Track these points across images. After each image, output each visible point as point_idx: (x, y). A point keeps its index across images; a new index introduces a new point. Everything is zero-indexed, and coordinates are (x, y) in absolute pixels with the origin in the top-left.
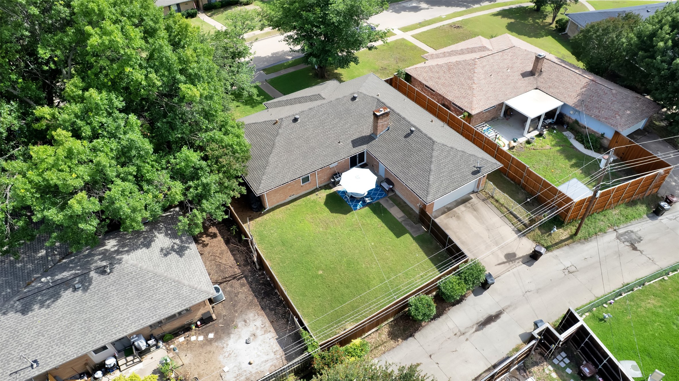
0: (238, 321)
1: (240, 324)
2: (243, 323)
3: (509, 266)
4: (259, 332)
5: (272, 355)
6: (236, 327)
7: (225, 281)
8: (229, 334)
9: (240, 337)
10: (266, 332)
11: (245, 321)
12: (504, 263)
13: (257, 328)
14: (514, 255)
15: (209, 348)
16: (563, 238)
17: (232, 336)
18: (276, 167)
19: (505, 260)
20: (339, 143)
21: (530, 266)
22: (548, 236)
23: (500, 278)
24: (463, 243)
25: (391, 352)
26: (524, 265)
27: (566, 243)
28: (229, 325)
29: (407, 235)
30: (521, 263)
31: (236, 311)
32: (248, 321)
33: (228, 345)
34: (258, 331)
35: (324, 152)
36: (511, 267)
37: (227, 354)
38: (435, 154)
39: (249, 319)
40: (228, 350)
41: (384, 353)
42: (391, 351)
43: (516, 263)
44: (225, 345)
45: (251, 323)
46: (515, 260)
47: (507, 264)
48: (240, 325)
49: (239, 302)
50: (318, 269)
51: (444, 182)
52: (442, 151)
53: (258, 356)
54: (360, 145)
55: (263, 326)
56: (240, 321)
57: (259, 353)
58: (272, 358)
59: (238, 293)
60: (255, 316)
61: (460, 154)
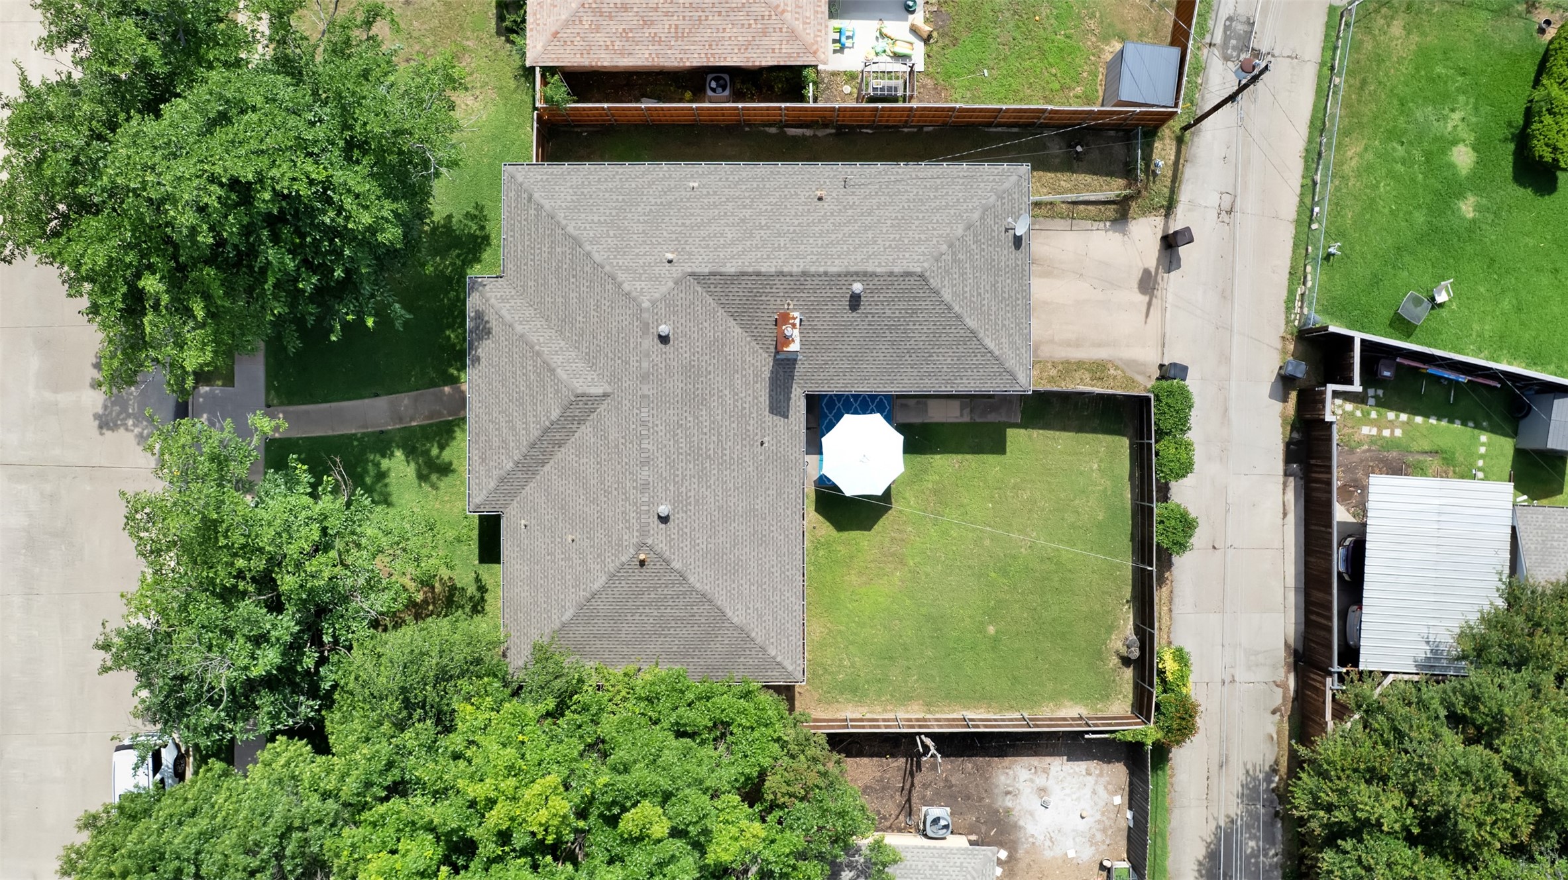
0: (1000, 803)
1: (1008, 802)
2: (1009, 797)
3: (1160, 301)
4: (1040, 781)
5: (1091, 780)
6: (1008, 811)
7: (910, 792)
8: (1016, 827)
9: (1032, 814)
10: (1046, 771)
11: (1008, 793)
12: (1149, 304)
13: (1032, 781)
14: (1146, 272)
15: (1022, 865)
16: (1173, 158)
17: (1021, 823)
18: (760, 616)
19: (1147, 298)
20: (762, 443)
21: (1179, 266)
22: (1154, 182)
23: (1167, 335)
24: (1077, 344)
25: (1176, 600)
26: (1172, 274)
27: (1182, 161)
28: (999, 821)
29: (1010, 432)
30: (1166, 275)
31: (981, 799)
32: (1010, 789)
33: (1033, 836)
34: (1037, 781)
35: (770, 492)
36: (1162, 299)
37: (1048, 843)
38: (947, 295)
39: (1008, 786)
40: (1042, 838)
41: (1170, 610)
42: (1174, 599)
43: (1161, 286)
44: (1031, 840)
45: (1017, 785)
46: (1156, 281)
47: (1154, 300)
48: (1009, 804)
49: (967, 787)
50: (982, 631)
51: (1006, 323)
52: (947, 272)
53: (1078, 799)
54: (789, 399)
55: (1033, 770)
56: (1004, 800)
57: (1074, 797)
58: (1093, 782)
59: (946, 780)
60: (1007, 774)
61: (969, 239)
